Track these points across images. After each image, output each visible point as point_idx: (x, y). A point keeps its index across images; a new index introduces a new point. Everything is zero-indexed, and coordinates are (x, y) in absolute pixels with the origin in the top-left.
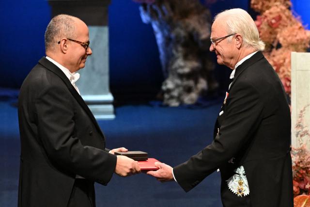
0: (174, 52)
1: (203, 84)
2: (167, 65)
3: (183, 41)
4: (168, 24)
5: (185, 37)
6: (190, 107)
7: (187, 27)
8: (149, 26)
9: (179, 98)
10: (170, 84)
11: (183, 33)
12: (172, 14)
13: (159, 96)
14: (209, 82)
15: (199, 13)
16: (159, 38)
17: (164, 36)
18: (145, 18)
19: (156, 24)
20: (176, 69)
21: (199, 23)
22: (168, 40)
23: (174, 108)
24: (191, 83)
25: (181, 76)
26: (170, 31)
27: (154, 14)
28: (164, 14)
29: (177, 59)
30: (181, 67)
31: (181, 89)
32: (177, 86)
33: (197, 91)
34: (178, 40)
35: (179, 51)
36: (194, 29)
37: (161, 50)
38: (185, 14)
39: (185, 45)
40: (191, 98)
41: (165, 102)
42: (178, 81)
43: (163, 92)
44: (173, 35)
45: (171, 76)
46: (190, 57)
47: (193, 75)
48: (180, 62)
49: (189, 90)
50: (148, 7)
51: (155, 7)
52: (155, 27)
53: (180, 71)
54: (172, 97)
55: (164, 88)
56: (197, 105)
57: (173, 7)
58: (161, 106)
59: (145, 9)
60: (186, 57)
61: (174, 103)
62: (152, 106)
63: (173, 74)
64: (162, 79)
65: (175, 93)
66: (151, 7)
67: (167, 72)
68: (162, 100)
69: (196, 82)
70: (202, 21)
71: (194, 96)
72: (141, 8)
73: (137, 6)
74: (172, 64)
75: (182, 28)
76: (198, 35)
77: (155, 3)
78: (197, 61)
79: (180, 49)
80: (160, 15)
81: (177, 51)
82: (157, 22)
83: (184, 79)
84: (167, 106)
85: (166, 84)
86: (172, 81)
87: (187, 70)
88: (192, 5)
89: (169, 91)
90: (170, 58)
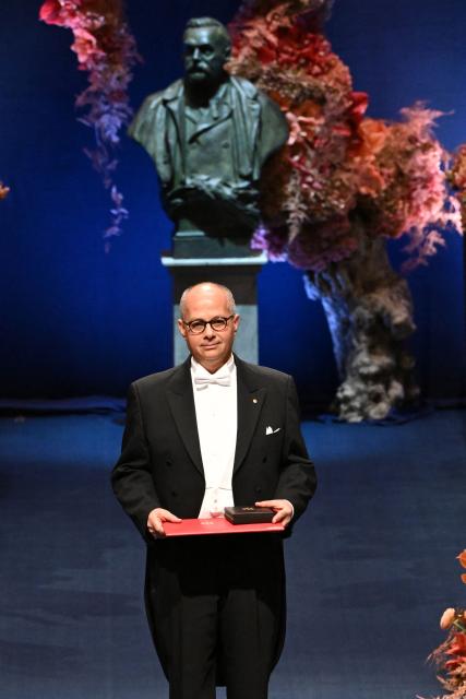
0: (354, 342)
1: (397, 389)
2: (344, 362)
3: (367, 326)
4: (346, 302)
5: (370, 320)
6: (378, 423)
7: (373, 305)
8: (318, 303)
9: (362, 411)
10: (348, 390)
11: (367, 314)
12: (350, 286)
13: (332, 407)
14: (406, 387)
15: (391, 285)
16: (332, 320)
17: (339, 319)
18: (311, 292)
19: (327, 301)
20: (357, 368)
21: (391, 298)
22: (345, 325)
23: (355, 424)
24: (380, 388)
25: (365, 378)
26: (348, 312)
27: (324, 287)
28: (339, 287)
29: (358, 352)
30: (365, 365)
31: (365, 396)
32: (359, 393)
33: (388, 400)
34: (360, 324)
35: (361, 342)
36: (384, 309)
37: (335, 339)
38: (370, 287)
39: (370, 333)
40: (379, 411)
41: (342, 416)
42: (361, 386)
43: (339, 402)
44: (352, 318)
45: (350, 378)
46: (379, 350)
47: (382, 377)
48: (363, 357)
49: (376, 399)
50: (316, 276)
51: (325, 276)
52: (326, 306)
53: (364, 370)
54: (352, 409)
55: (340, 395)
56: (388, 420)
57: (352, 277)
58: (336, 422)
59: (312, 279)
60: (372, 350)
61: (355, 418)
62: (323, 422)
63: (353, 376)
64: (337, 382)
65: (357, 404)
66: (320, 275)
67: (344, 371)
68: (337, 412)
69: (388, 387)
70: (395, 297)
71: (384, 407)
72: (306, 278)
73: (300, 274)
74: (352, 360)
75: (366, 308)
76: (389, 316)
77: (325, 271)
78: (388, 355)
79: (363, 338)
80: (334, 289)
81: (359, 341)
82: (329, 299)
83: (370, 383)
84: (344, 421)
85: (343, 390)
86: (352, 385)
87: (373, 369)
88: (381, 274)
89: (347, 400)
90: (349, 350)
